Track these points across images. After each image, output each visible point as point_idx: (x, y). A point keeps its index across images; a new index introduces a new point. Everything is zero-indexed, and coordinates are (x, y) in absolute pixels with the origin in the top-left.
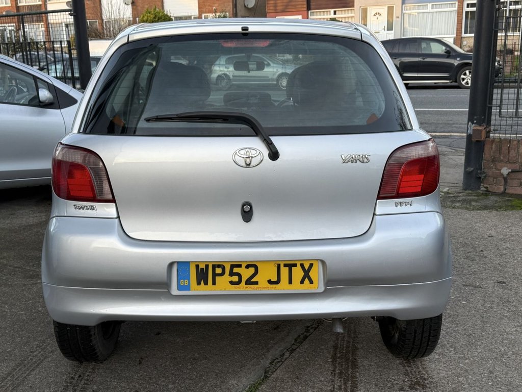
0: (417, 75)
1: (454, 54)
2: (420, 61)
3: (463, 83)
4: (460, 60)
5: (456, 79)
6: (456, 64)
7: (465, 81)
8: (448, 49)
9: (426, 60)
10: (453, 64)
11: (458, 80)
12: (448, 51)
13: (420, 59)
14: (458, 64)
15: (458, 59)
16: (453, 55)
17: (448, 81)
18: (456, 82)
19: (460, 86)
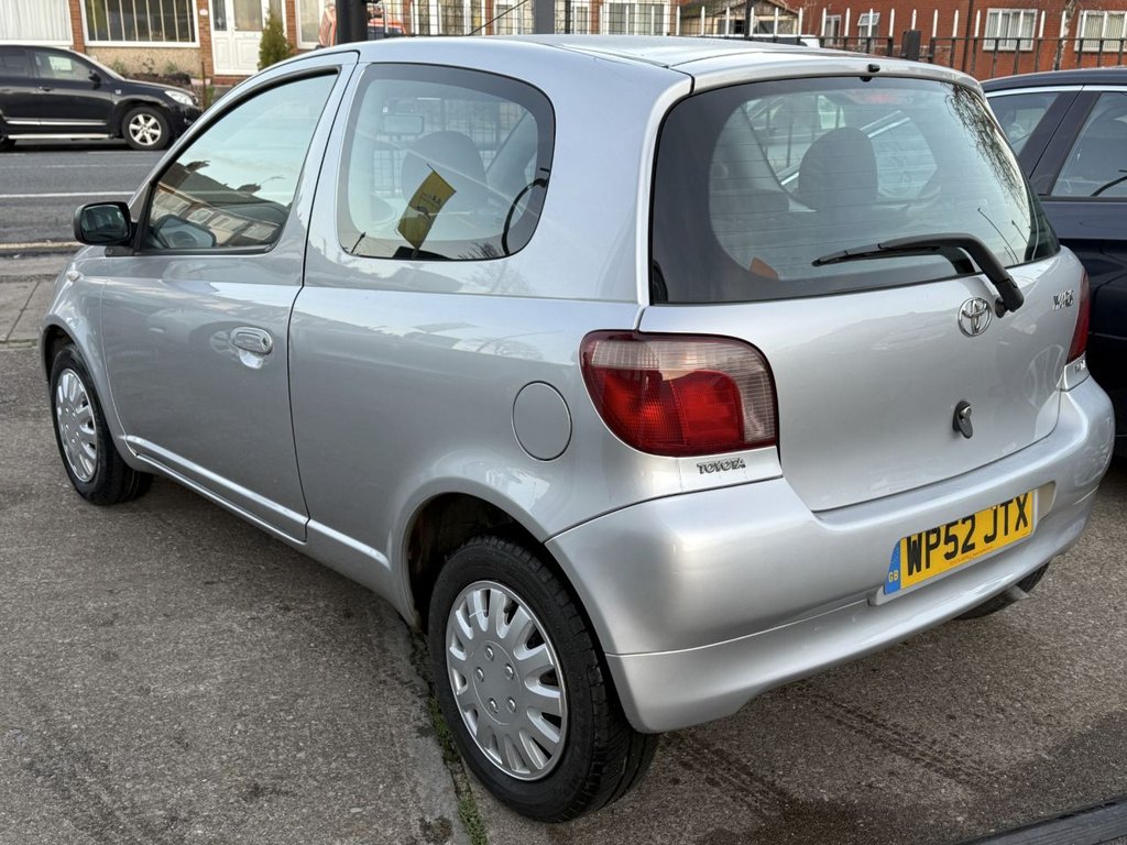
0: (38, 123)
1: (108, 82)
2: (41, 96)
3: (137, 139)
4: (123, 94)
5: (120, 131)
6: (116, 103)
7: (139, 136)
8: (94, 71)
9: (51, 92)
10: (112, 103)
11: (125, 134)
12: (95, 75)
13: (40, 91)
14: (120, 103)
15: (119, 92)
16: (106, 85)
17: (106, 136)
18: (121, 136)
19: (132, 145)
